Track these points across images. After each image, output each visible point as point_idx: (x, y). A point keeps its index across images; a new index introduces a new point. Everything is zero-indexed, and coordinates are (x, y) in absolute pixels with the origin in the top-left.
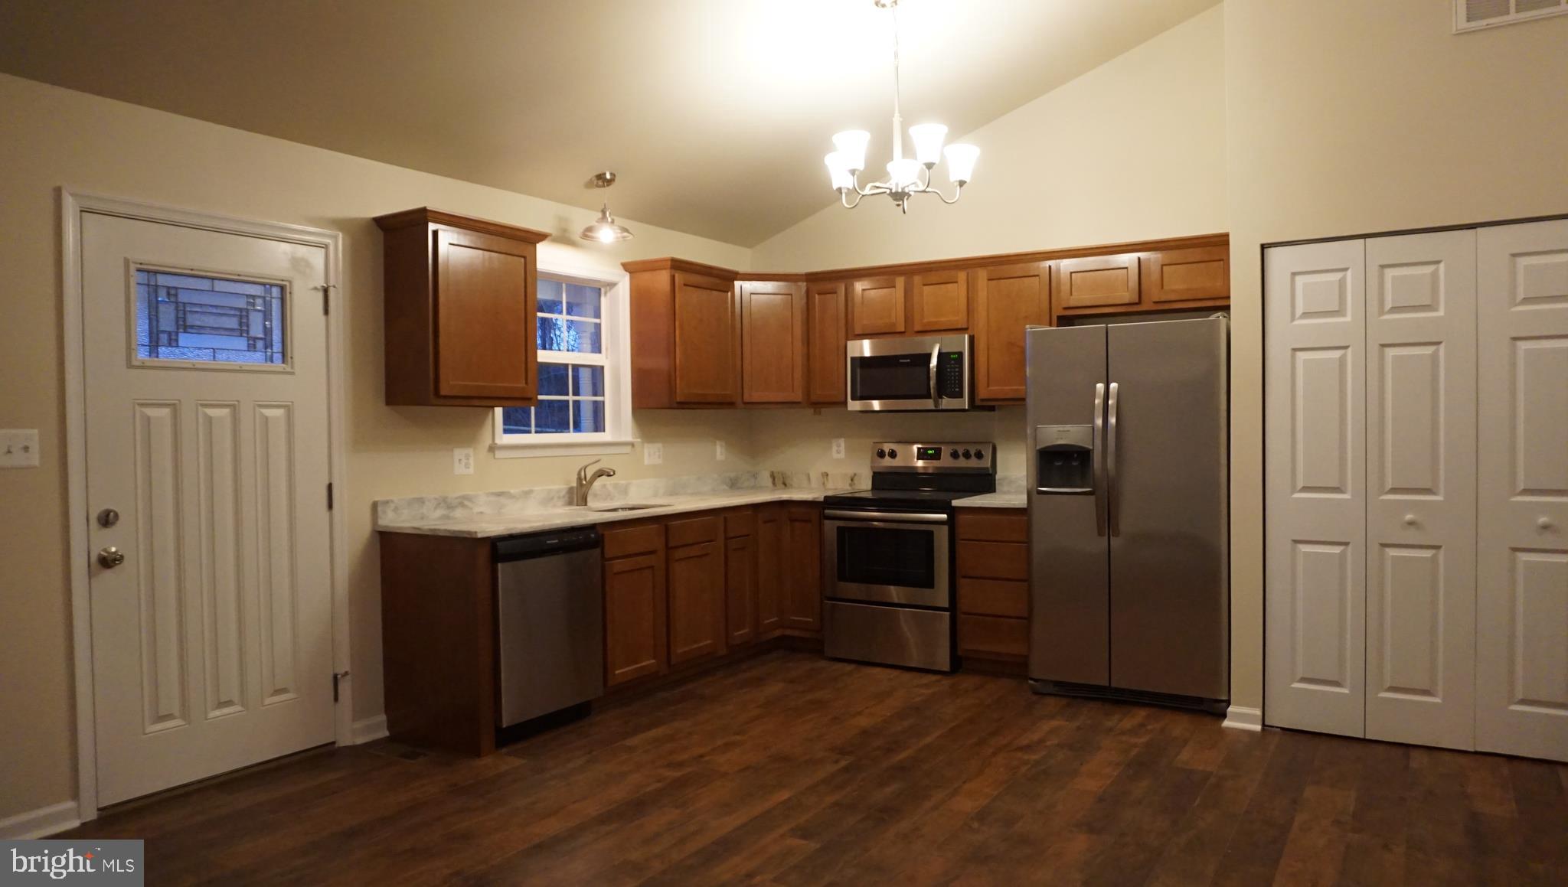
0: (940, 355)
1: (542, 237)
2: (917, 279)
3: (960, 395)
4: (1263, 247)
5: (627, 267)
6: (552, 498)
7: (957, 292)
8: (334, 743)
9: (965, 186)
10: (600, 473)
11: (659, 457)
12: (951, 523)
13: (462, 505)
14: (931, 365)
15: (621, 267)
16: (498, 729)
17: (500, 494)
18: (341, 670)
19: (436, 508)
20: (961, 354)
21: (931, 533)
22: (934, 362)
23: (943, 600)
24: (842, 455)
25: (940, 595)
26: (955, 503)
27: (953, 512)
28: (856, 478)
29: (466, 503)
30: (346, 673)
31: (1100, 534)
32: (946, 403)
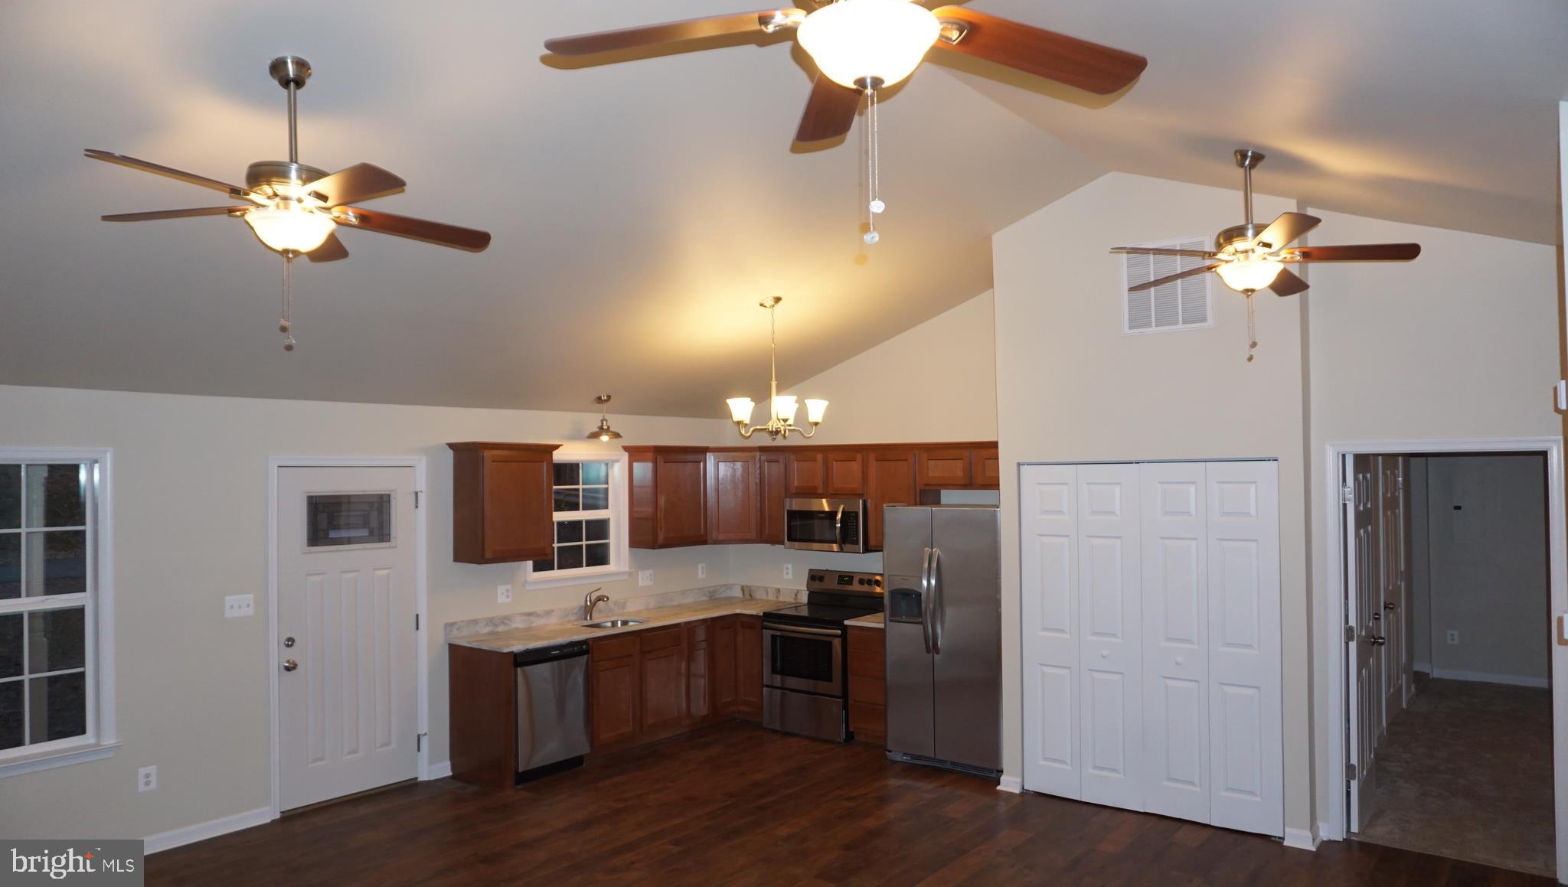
0: (843, 513)
1: (557, 447)
2: (830, 456)
3: (857, 542)
4: (1019, 465)
5: (626, 449)
6: (568, 615)
7: (856, 467)
8: (416, 778)
9: (818, 426)
10: (600, 599)
11: (651, 580)
12: (844, 637)
13: (503, 623)
14: (838, 518)
15: (622, 450)
16: (517, 773)
17: (529, 614)
18: (422, 732)
19: (485, 626)
20: (857, 514)
21: (831, 643)
22: (839, 516)
23: (838, 691)
24: (790, 576)
25: (835, 686)
26: (846, 622)
27: (845, 628)
28: (799, 595)
29: (507, 622)
30: (425, 734)
31: (928, 651)
32: (847, 547)
